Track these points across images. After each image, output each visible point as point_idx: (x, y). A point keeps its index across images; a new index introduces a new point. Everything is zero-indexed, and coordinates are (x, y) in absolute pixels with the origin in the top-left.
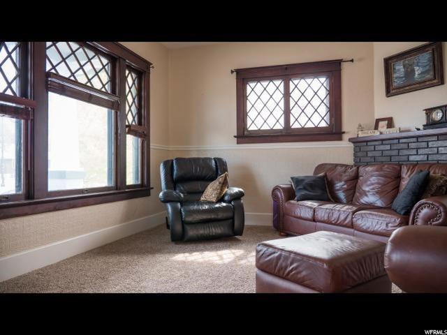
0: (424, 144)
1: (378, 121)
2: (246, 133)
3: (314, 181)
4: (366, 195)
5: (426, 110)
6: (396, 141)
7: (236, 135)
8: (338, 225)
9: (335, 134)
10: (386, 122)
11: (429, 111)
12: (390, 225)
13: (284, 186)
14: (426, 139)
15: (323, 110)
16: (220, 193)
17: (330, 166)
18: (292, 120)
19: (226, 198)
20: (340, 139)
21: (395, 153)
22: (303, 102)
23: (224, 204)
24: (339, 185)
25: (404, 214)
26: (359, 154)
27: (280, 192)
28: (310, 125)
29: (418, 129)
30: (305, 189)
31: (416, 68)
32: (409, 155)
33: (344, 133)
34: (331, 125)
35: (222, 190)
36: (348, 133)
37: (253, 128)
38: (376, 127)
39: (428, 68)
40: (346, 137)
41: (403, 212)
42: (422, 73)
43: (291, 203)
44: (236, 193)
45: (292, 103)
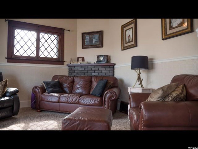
0: (97, 69)
1: (78, 58)
2: (13, 56)
3: (55, 83)
4: (79, 89)
5: (97, 56)
6: (87, 67)
7: (7, 57)
8: (72, 103)
9: (61, 61)
10: (82, 59)
11: (98, 57)
12: (96, 101)
13: (39, 86)
14: (98, 67)
15: (55, 50)
16: (3, 92)
17: (60, 77)
18: (40, 53)
19: (7, 94)
20: (63, 64)
21: (86, 72)
22: (46, 45)
23: (8, 98)
24: (65, 85)
25: (100, 96)
26: (71, 71)
27: (38, 89)
28: (49, 56)
29: (95, 63)
30: (51, 87)
31: (94, 39)
32: (91, 73)
33: (65, 61)
34: (59, 58)
35: (4, 89)
36: (66, 62)
37: (17, 54)
38: (78, 61)
39: (98, 40)
40: (65, 63)
41: (99, 96)
42: (96, 42)
43: (44, 95)
44: (14, 91)
45: (41, 45)
